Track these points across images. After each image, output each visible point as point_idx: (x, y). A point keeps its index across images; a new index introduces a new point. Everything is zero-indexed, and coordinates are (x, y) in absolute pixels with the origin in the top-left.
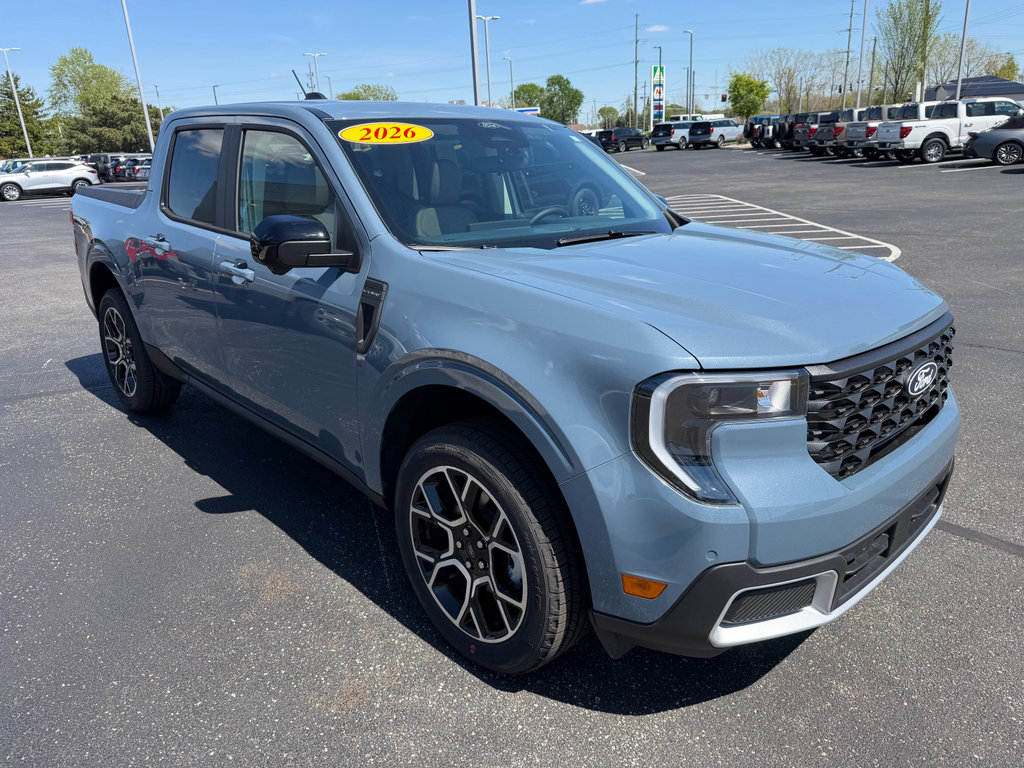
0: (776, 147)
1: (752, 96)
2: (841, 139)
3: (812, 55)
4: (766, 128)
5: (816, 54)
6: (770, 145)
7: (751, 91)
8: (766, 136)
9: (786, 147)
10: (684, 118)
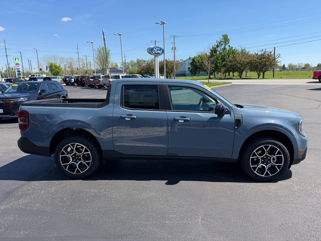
0: (75, 85)
1: (57, 70)
2: (101, 83)
3: (65, 58)
4: (71, 80)
5: (66, 58)
6: (73, 84)
7: (56, 68)
8: (71, 82)
9: (78, 85)
10: (36, 76)
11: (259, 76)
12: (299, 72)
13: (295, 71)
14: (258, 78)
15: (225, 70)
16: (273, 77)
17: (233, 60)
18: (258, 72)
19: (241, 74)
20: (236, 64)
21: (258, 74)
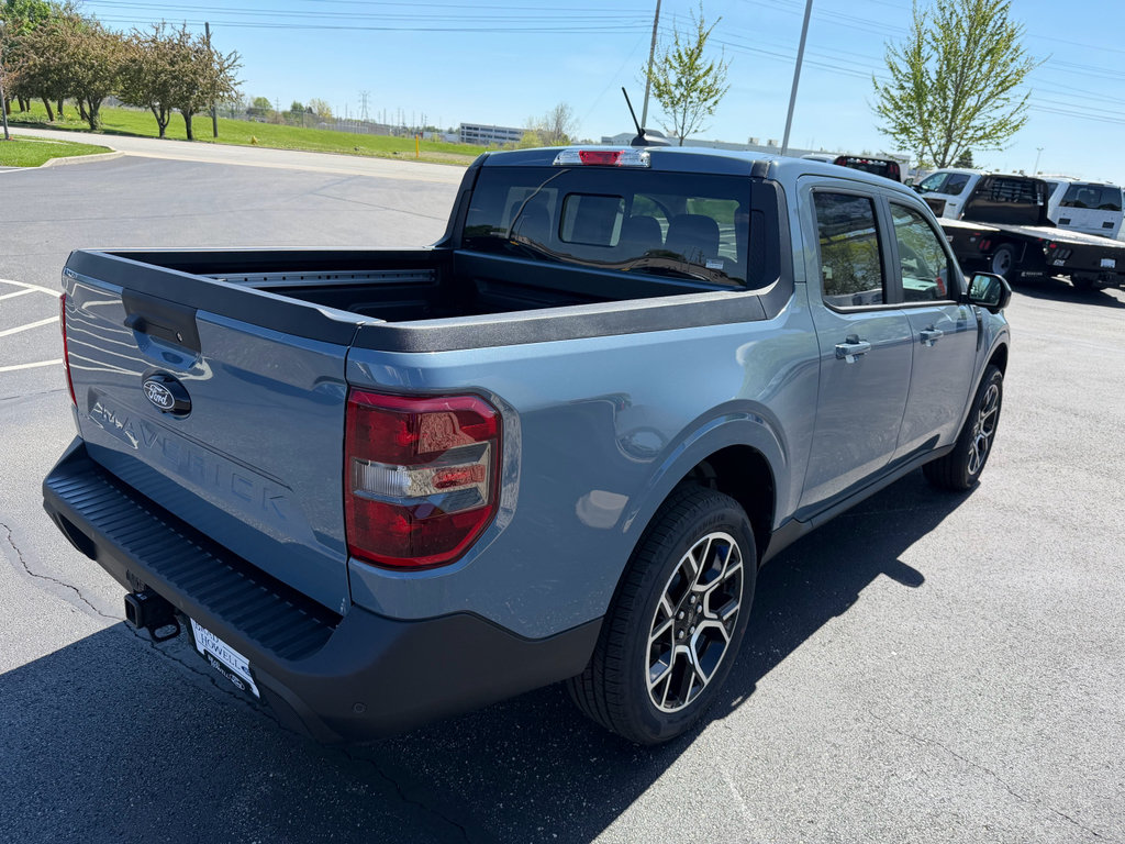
11: (165, 126)
12: (281, 127)
13: (244, 122)
14: (161, 136)
15: (17, 83)
16: (215, 135)
17: (47, 44)
18: (159, 113)
19: (94, 112)
20: (67, 67)
21: (159, 120)
